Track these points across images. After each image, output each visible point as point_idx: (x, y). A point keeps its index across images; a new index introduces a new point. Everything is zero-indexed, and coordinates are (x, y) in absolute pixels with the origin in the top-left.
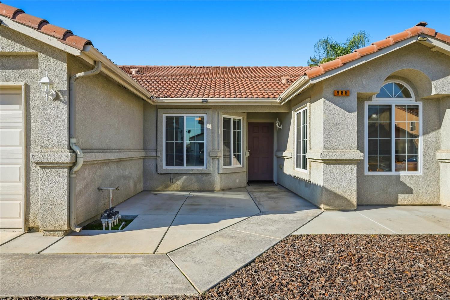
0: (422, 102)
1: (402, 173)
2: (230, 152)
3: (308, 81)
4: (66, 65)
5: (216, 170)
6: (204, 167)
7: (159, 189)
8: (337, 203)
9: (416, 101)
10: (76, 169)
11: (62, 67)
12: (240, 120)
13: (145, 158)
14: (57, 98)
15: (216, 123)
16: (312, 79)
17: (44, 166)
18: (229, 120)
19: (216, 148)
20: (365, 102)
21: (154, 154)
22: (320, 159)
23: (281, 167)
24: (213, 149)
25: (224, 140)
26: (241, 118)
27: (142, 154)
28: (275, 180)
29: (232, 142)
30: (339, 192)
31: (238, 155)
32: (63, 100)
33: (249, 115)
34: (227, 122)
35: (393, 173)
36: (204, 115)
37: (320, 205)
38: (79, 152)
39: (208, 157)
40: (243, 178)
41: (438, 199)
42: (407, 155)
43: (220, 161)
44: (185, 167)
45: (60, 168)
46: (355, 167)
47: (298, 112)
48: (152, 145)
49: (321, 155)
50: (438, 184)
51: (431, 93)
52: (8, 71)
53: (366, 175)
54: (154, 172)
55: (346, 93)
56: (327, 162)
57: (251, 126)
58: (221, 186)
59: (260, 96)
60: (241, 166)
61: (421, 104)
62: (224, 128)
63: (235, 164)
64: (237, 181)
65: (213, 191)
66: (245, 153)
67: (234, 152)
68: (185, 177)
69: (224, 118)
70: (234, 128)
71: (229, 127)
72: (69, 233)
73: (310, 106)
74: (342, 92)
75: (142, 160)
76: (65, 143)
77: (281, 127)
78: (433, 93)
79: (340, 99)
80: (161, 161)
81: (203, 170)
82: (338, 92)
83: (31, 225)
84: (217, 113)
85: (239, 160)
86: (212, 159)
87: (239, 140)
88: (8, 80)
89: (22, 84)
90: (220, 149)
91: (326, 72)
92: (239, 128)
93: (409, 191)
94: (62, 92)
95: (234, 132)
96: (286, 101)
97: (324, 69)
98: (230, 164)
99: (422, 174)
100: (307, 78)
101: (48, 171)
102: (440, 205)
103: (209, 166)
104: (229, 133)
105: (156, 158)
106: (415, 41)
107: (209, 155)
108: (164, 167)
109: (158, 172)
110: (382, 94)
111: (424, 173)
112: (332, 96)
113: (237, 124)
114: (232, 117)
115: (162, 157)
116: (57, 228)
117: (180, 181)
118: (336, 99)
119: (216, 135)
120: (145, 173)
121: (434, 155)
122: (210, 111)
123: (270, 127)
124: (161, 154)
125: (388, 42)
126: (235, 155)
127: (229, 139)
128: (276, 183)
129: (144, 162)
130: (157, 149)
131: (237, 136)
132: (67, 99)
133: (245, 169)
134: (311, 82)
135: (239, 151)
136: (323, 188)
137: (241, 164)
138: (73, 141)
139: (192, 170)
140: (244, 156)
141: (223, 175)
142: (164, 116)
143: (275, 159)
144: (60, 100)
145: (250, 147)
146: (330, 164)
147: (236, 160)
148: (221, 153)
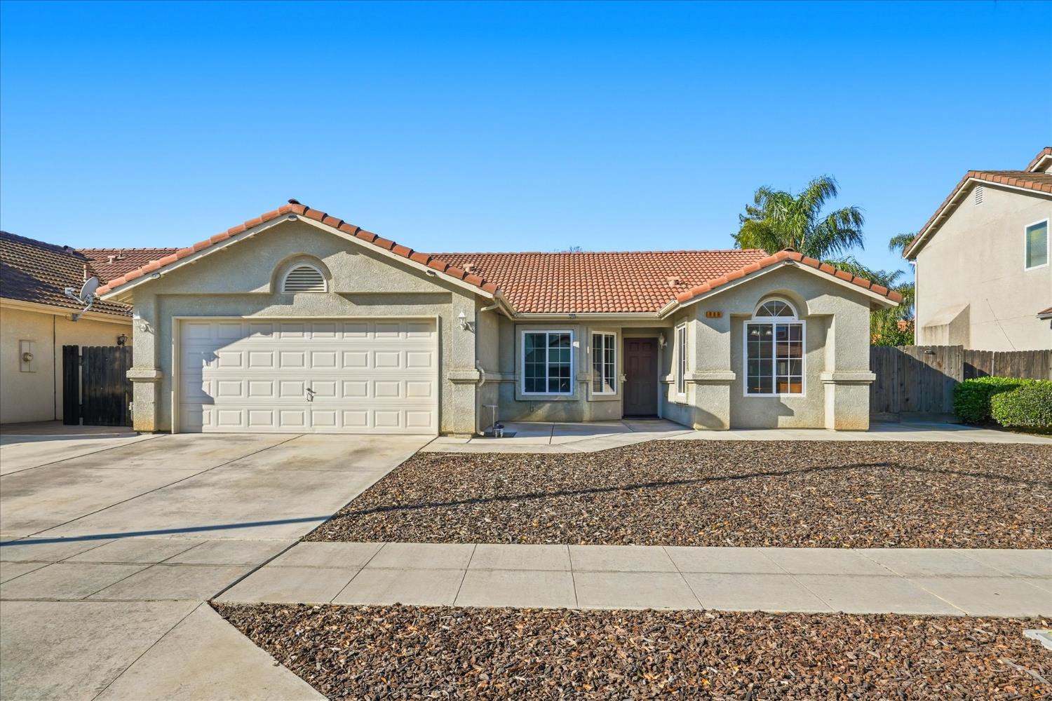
0: (805, 321)
1: (782, 395)
2: (601, 376)
3: (678, 305)
4: (474, 302)
5: (585, 397)
6: (571, 393)
7: (517, 419)
8: (710, 422)
9: (799, 319)
10: (481, 384)
11: (471, 303)
12: (613, 336)
13: (501, 383)
14: (467, 328)
15: (584, 340)
16: (682, 303)
17: (456, 382)
18: (600, 337)
19: (585, 370)
20: (744, 321)
21: (511, 377)
22: (691, 379)
23: (665, 395)
24: (581, 372)
25: (594, 361)
26: (615, 334)
27: (498, 377)
28: (660, 414)
29: (604, 364)
30: (712, 411)
31: (611, 379)
32: (471, 329)
33: (624, 330)
34: (597, 339)
35: (774, 394)
36: (570, 332)
37: (693, 425)
38: (483, 371)
39: (575, 382)
40: (617, 409)
41: (823, 422)
42: (789, 376)
43: (589, 386)
44: (547, 393)
45: (470, 383)
46: (728, 387)
47: (680, 329)
48: (509, 367)
49: (693, 375)
50: (823, 406)
51: (807, 312)
52: (425, 306)
53: (746, 397)
54: (511, 398)
55: (719, 314)
56: (700, 382)
57: (628, 343)
58: (591, 414)
59: (638, 309)
60: (615, 393)
61: (804, 322)
62: (594, 347)
63: (607, 391)
64: (610, 411)
65: (581, 422)
66: (619, 377)
67: (607, 375)
68: (548, 405)
69: (594, 335)
70: (606, 347)
71: (600, 346)
72: (476, 436)
73: (687, 325)
74: (714, 313)
75: (497, 385)
76: (473, 363)
77: (666, 344)
78: (809, 313)
79: (713, 320)
80: (520, 386)
81: (569, 396)
82: (710, 314)
83: (443, 430)
84: (585, 329)
85: (612, 386)
86: (581, 383)
87: (612, 361)
88: (425, 313)
89: (437, 316)
90: (589, 371)
91: (695, 297)
92: (612, 346)
93: (790, 413)
94: (471, 323)
95: (606, 352)
96: (666, 316)
97: (693, 293)
98: (601, 391)
99: (805, 396)
100: (677, 302)
101: (460, 386)
102: (825, 429)
103: (576, 391)
104: (600, 352)
105: (514, 382)
106: (782, 265)
107: (576, 378)
108: (524, 393)
109: (517, 399)
110: (762, 312)
111: (807, 395)
112: (705, 317)
113: (609, 340)
114: (604, 334)
115: (521, 382)
116: (467, 432)
117: (542, 409)
118: (709, 319)
119: (585, 355)
120: (501, 401)
121: (819, 376)
122: (577, 328)
123: (653, 343)
124: (520, 378)
125: (755, 267)
126: (607, 380)
127: (600, 360)
128: (660, 417)
129: (499, 387)
130: (515, 372)
131: (610, 357)
132: (474, 329)
133: (620, 397)
134: (681, 306)
135: (612, 375)
136: (697, 408)
137: (614, 390)
138: (478, 362)
139: (557, 396)
140: (619, 381)
141: (593, 403)
142: (523, 333)
143: (659, 385)
144: (469, 330)
145: (627, 370)
146: (703, 384)
147: (609, 386)
148: (590, 376)
